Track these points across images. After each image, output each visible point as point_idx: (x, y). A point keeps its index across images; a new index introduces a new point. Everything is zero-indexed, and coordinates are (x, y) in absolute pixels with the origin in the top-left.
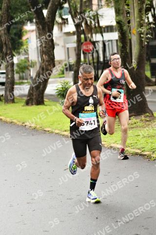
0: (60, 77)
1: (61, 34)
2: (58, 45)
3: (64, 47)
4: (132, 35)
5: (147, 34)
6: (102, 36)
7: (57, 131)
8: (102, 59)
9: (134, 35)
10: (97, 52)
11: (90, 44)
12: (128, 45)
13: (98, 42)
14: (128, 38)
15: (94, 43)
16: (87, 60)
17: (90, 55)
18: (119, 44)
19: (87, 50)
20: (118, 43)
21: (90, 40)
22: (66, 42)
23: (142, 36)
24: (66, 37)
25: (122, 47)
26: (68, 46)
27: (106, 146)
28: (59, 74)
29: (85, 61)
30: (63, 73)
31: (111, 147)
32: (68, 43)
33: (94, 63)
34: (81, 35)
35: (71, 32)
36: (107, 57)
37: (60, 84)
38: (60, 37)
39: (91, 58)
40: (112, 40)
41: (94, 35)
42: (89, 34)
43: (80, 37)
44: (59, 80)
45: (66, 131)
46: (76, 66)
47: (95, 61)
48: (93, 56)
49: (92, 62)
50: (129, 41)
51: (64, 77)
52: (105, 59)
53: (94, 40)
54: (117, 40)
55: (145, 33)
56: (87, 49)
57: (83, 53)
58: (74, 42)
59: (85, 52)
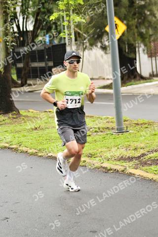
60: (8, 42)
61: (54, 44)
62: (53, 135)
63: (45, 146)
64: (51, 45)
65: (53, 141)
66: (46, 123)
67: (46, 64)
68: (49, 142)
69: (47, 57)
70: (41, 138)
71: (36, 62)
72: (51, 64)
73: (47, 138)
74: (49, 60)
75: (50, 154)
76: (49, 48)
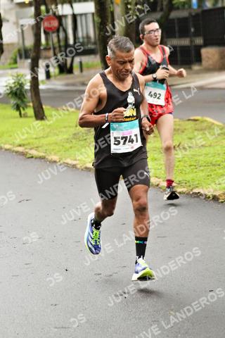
0: (12, 68)
1: (12, 6)
2: (8, 21)
3: (16, 23)
4: (115, 5)
5: (136, 4)
6: (72, 7)
7: (7, 147)
8: (71, 42)
9: (118, 5)
10: (65, 31)
11: (53, 19)
12: (110, 20)
13: (65, 16)
14: (109, 10)
15: (60, 18)
16: (50, 43)
17: (54, 36)
18: (97, 19)
19: (50, 29)
20: (95, 17)
21: (54, 14)
22: (19, 17)
23: (129, 6)
24: (18, 9)
25: (101, 24)
26: (22, 22)
27: (78, 166)
28: (10, 64)
29: (47, 44)
30: (16, 62)
31: (86, 168)
32: (22, 18)
33: (60, 47)
34: (40, 5)
35: (27, 2)
36: (79, 38)
37: (11, 78)
38: (11, 9)
39: (55, 40)
40: (86, 14)
41: (59, 6)
42: (52, 4)
43: (40, 9)
44: (10, 72)
45: (20, 146)
46: (35, 51)
47: (62, 43)
48: (58, 36)
49: (57, 45)
50: (110, 15)
51: (16, 68)
52: (77, 41)
53: (60, 13)
54: (93, 14)
55: (134, 3)
56: (49, 26)
57: (45, 32)
58: (31, 17)
59: (47, 31)
60: (130, 4)
61: (205, 8)
62: (201, 158)
63: (189, 177)
64: (200, 10)
65: (202, 168)
66: (191, 139)
67: (191, 42)
68: (195, 170)
69: (192, 30)
70: (182, 163)
71: (175, 37)
72: (199, 41)
73: (193, 163)
74: (197, 34)
75: (196, 191)
76: (197, 15)
